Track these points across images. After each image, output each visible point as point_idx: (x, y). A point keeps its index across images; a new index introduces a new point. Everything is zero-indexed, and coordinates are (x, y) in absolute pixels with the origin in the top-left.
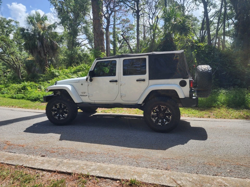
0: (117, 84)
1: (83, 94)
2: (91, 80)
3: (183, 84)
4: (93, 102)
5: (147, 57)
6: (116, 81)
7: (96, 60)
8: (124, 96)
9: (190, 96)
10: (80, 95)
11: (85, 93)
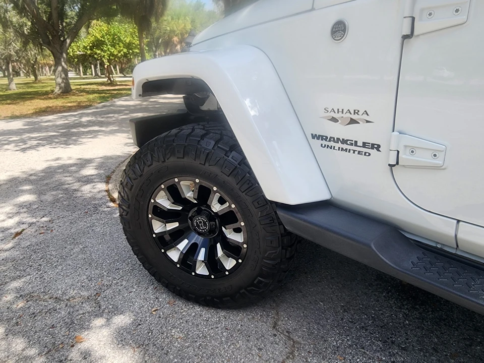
1: (339, 131)
10: (314, 137)
11: (362, 125)
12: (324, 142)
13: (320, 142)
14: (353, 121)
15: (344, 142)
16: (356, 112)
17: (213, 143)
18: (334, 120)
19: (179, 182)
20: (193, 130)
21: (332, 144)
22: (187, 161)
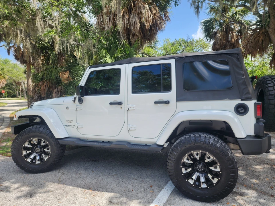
0: (121, 108)
1: (69, 124)
2: (81, 101)
3: (241, 110)
4: (85, 136)
5: (173, 62)
6: (120, 103)
7: (90, 68)
8: (133, 129)
9: (255, 133)
10: (65, 125)
11: (72, 122)
12: (67, 126)
13: (66, 126)
14: (71, 122)
15: (70, 126)
16: (71, 121)
17: (43, 129)
18: (68, 122)
19: (32, 139)
20: (37, 126)
21: (68, 126)
22: (36, 134)
